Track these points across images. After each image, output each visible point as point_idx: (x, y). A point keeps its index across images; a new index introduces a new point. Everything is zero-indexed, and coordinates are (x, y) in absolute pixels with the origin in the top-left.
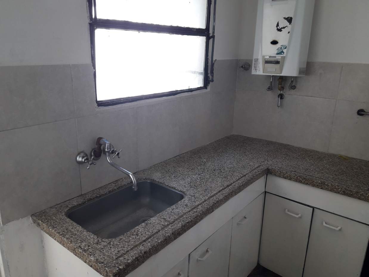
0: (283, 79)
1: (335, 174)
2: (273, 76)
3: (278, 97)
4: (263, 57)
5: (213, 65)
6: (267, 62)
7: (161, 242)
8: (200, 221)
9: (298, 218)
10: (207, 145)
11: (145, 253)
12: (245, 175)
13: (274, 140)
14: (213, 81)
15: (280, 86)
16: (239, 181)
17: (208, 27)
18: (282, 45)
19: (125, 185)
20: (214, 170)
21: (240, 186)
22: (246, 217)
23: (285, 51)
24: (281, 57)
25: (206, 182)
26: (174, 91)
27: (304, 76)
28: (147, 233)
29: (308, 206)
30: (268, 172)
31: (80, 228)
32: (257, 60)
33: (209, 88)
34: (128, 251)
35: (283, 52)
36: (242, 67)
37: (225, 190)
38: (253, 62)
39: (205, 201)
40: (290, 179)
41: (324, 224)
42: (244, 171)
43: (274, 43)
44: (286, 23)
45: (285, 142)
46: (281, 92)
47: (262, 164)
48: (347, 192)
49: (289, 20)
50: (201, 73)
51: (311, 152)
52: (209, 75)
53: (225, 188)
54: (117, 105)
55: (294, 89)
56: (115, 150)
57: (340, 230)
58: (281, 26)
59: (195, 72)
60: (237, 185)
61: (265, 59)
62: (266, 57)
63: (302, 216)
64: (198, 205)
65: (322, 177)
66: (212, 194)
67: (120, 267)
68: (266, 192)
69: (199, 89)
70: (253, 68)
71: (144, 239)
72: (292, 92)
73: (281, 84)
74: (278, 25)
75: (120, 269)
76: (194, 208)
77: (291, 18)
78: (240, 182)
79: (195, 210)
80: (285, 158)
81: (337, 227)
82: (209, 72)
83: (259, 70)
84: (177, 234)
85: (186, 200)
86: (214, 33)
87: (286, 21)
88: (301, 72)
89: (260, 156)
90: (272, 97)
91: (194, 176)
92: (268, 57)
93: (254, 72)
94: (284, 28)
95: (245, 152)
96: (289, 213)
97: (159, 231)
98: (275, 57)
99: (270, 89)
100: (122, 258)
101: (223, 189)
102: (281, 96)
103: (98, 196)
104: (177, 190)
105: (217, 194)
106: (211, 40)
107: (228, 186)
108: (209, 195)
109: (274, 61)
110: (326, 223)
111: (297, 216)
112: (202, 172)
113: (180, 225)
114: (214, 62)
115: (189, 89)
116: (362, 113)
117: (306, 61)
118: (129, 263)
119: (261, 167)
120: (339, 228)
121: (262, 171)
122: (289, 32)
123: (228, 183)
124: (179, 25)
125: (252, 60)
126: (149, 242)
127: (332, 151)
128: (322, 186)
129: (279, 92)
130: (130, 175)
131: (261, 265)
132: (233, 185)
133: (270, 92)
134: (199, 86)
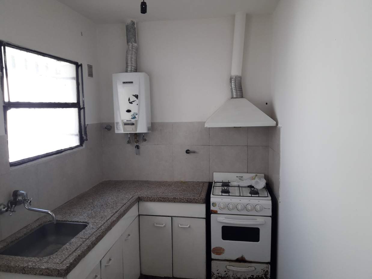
0: (137, 135)
1: (180, 192)
2: (130, 133)
3: (136, 148)
4: (122, 121)
5: (85, 128)
6: (125, 124)
7: (86, 249)
8: (105, 235)
9: (163, 227)
10: (88, 191)
11: (79, 256)
12: (125, 204)
13: (137, 179)
14: (87, 140)
15: (136, 140)
16: (122, 208)
17: (78, 102)
18: (134, 112)
19: (35, 228)
20: (102, 205)
21: (124, 211)
22: (129, 234)
23: (136, 116)
24: (135, 120)
25: (100, 213)
26: (60, 150)
27: (151, 132)
28: (74, 247)
29: (168, 216)
30: (139, 200)
31: (19, 257)
32: (117, 123)
33: (84, 145)
34: (66, 258)
35: (135, 117)
36: (106, 128)
37: (116, 214)
38: (115, 125)
39: (104, 223)
40: (154, 201)
41: (180, 226)
42: (124, 201)
43: (129, 111)
44: (135, 99)
45: (145, 179)
46: (137, 144)
47: (134, 195)
48: (189, 200)
49: (137, 96)
50: (76, 135)
51: (163, 183)
52: (84, 136)
53: (115, 214)
54: (23, 165)
55: (145, 141)
56: (28, 199)
57: (189, 227)
58: (131, 101)
59: (73, 135)
60: (122, 210)
61: (124, 122)
62: (124, 121)
63: (165, 225)
64: (101, 226)
65: (173, 195)
66: (107, 219)
67: (67, 265)
68: (139, 215)
69: (77, 147)
70: (116, 128)
71: (73, 250)
72: (145, 143)
73: (136, 139)
74: (129, 100)
75: (67, 266)
76: (99, 228)
77: (137, 95)
78: (124, 208)
79: (100, 229)
80: (148, 189)
81: (187, 226)
82: (83, 133)
83: (120, 130)
84: (94, 244)
85: (90, 225)
86: (84, 105)
87: (134, 97)
88: (149, 129)
89: (131, 191)
90: (131, 148)
91: (88, 212)
92: (125, 121)
93: (116, 132)
94: (134, 101)
95: (119, 190)
96: (157, 225)
97: (81, 244)
98: (131, 121)
99: (129, 142)
100: (65, 262)
101: (113, 215)
102: (138, 147)
103: (17, 238)
104: (80, 222)
105: (110, 218)
106: (82, 111)
107: (116, 212)
108: (106, 220)
109: (131, 123)
110: (181, 225)
111: (162, 226)
112: (93, 209)
113: (94, 238)
114: (86, 126)
115: (70, 148)
116: (189, 152)
117: (150, 122)
118: (71, 262)
119: (134, 197)
120: (188, 226)
121: (135, 199)
122: (137, 104)
123: (116, 211)
124: (60, 102)
125: (114, 123)
126: (78, 250)
127: (176, 180)
128: (174, 200)
129: (136, 144)
130: (49, 213)
131: (143, 274)
132: (119, 211)
133: (129, 145)
134: (77, 145)
